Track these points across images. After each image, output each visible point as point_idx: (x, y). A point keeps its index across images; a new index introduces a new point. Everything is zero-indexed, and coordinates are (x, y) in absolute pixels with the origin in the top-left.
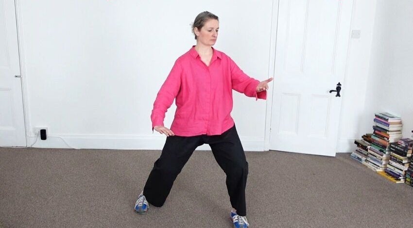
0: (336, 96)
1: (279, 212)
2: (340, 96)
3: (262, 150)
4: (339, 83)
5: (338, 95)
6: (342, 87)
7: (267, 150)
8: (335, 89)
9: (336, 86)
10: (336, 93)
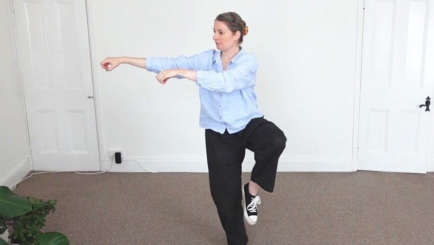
0: (426, 111)
1: (370, 236)
2: (429, 111)
3: (350, 170)
4: (428, 97)
5: (428, 109)
6: (431, 101)
7: (355, 170)
8: (425, 104)
9: (425, 100)
10: (425, 107)
